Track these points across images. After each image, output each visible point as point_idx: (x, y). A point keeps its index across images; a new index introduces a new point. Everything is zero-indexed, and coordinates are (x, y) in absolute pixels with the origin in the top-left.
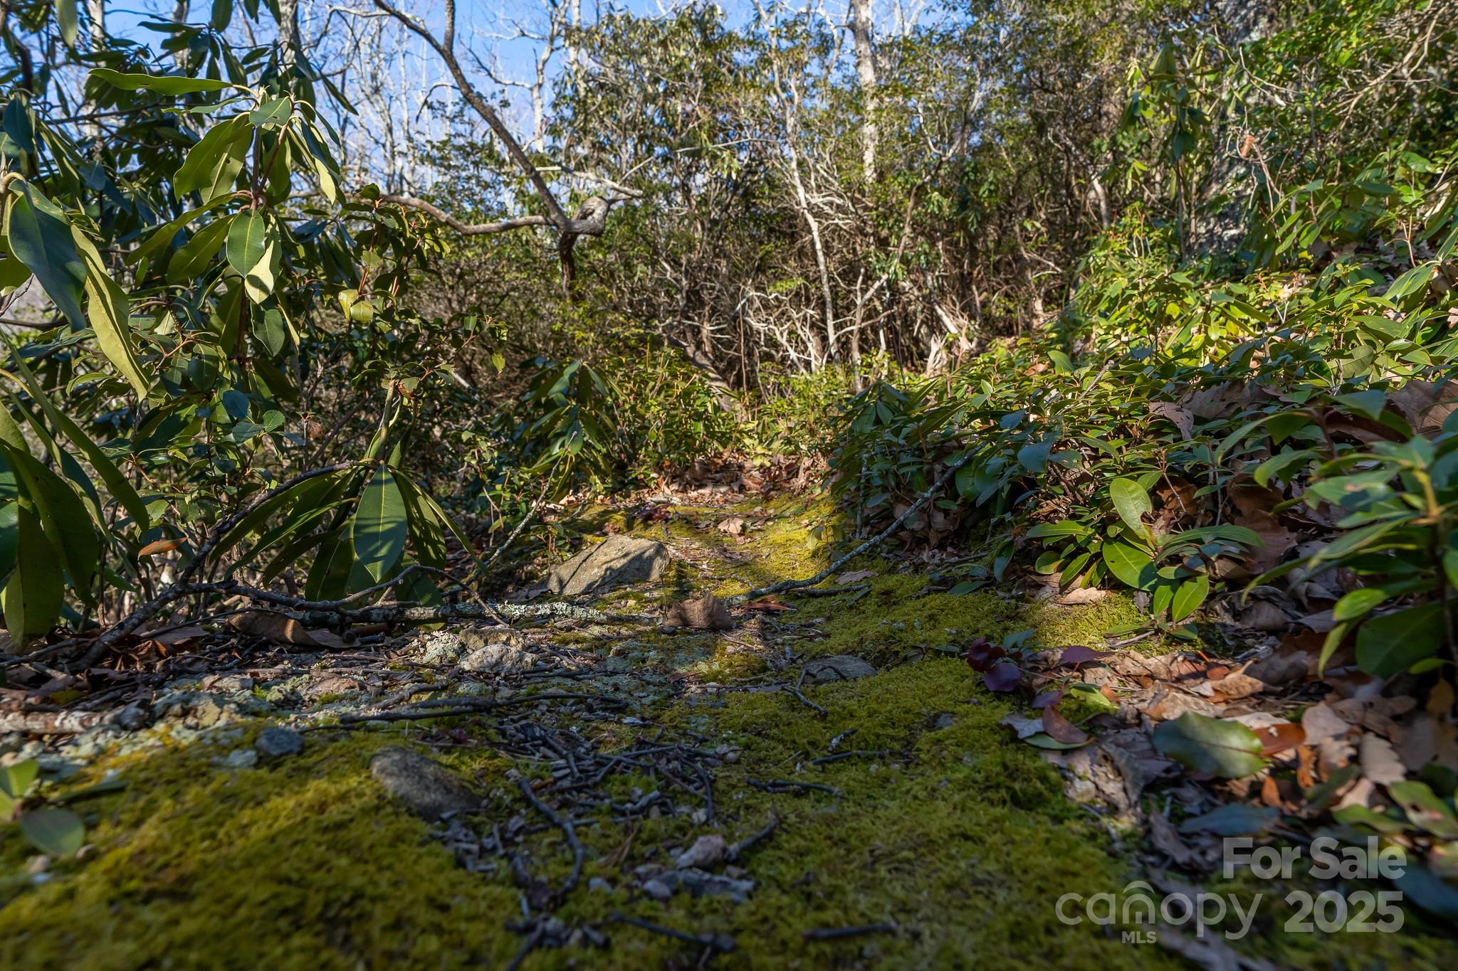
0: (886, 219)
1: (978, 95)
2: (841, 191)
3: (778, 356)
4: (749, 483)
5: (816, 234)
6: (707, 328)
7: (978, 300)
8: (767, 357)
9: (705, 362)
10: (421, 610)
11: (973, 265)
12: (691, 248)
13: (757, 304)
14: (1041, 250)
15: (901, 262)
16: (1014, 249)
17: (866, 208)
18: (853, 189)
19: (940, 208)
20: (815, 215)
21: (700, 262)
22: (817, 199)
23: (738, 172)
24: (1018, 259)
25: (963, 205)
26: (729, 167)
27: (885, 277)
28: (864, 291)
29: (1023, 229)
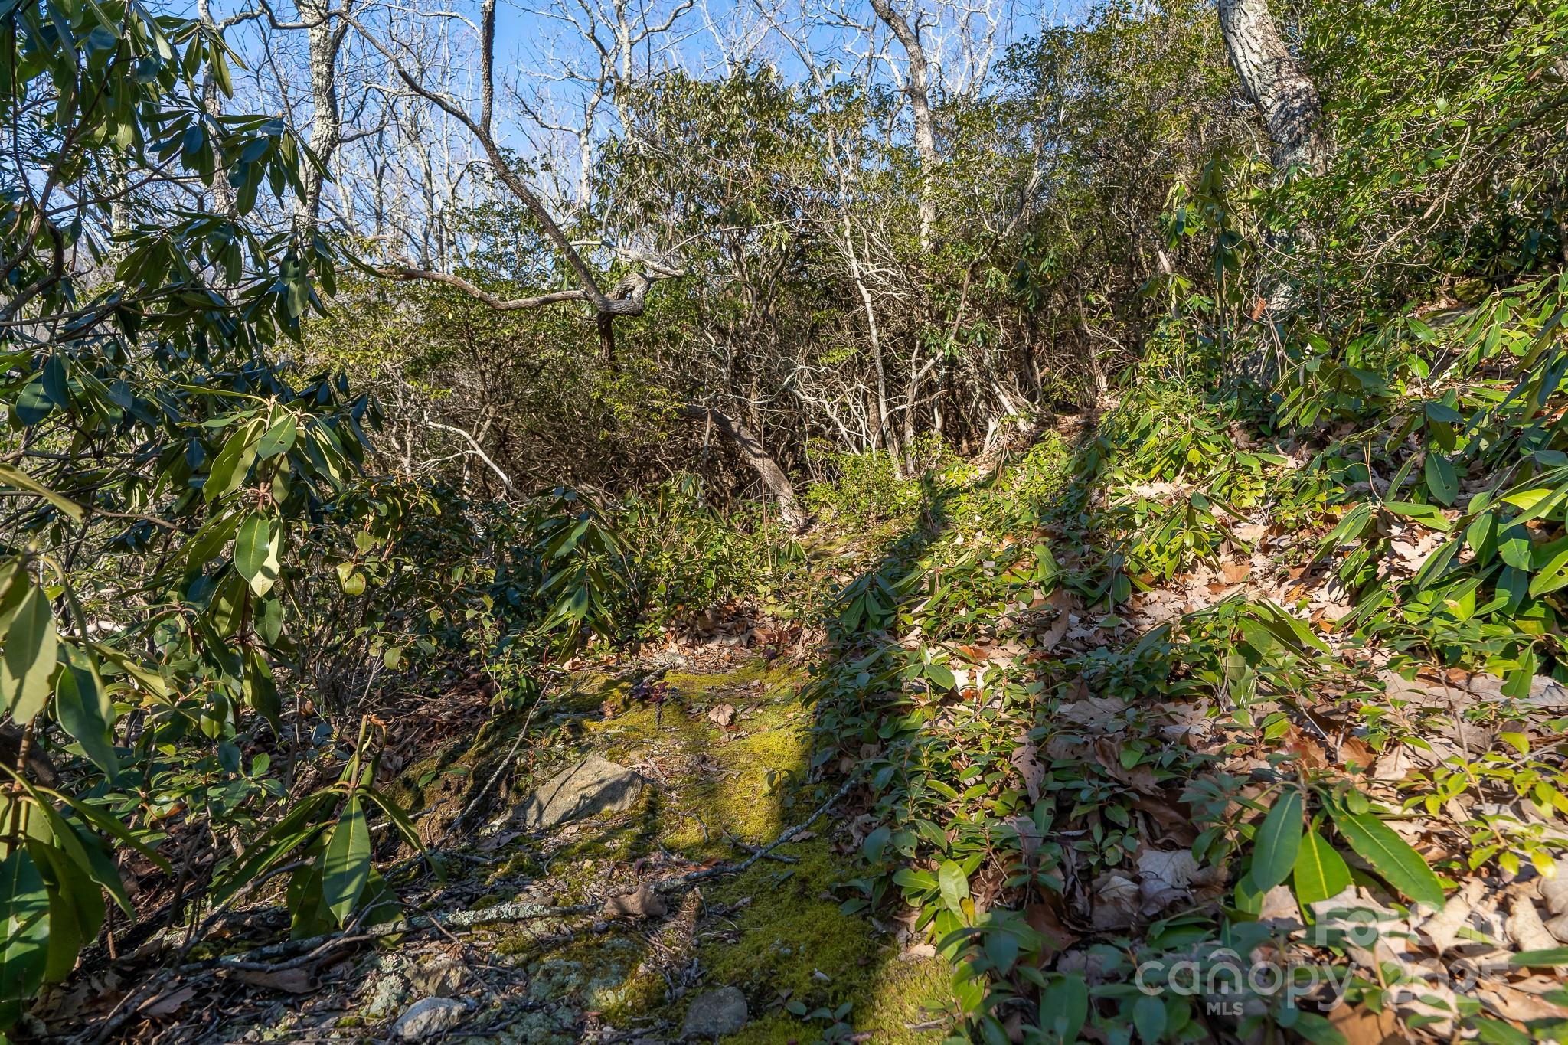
0: (942, 292)
1: (1036, 174)
2: (896, 260)
3: (828, 431)
4: (759, 634)
5: (868, 306)
6: (754, 401)
7: (1039, 376)
8: (815, 432)
9: (750, 437)
10: (380, 927)
11: (1034, 341)
12: (738, 316)
13: (807, 374)
14: (1105, 325)
15: (957, 338)
16: (1076, 324)
17: (921, 280)
18: (908, 261)
19: (998, 284)
20: (868, 286)
21: (748, 330)
22: (871, 271)
23: (788, 243)
24: (1081, 334)
25: (1022, 282)
26: (780, 239)
27: (940, 354)
28: (919, 365)
29: (1087, 303)
